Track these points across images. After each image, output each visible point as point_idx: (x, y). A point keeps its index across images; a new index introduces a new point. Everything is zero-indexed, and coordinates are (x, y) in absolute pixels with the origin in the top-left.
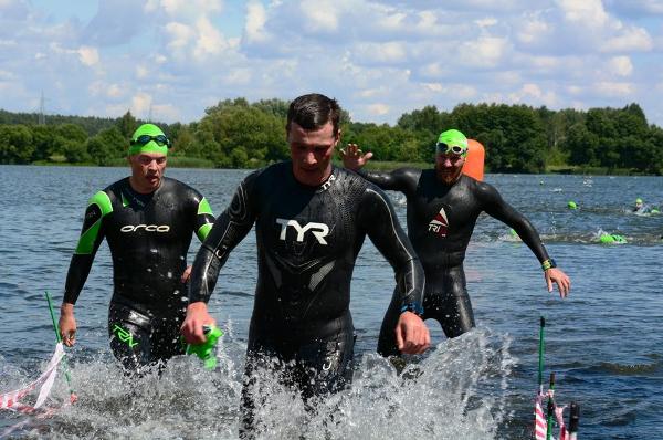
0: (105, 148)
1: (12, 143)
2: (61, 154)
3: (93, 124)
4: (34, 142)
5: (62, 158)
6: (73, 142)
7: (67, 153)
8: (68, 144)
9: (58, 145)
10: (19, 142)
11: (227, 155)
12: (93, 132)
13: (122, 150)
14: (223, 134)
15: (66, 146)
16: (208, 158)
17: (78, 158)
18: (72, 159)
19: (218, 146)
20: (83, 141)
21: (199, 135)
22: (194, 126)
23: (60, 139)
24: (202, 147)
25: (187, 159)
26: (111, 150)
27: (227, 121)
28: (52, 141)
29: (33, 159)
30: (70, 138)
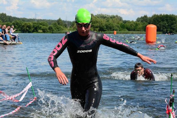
0: (54, 28)
1: (27, 27)
2: (41, 30)
3: (50, 22)
4: (34, 27)
5: (42, 31)
6: (44, 27)
8: (43, 27)
9: (40, 28)
10: (29, 27)
13: (58, 29)
15: (43, 28)
17: (46, 31)
18: (44, 31)
20: (47, 26)
23: (41, 26)
26: (55, 29)
28: (38, 26)
29: (33, 32)
30: (44, 25)
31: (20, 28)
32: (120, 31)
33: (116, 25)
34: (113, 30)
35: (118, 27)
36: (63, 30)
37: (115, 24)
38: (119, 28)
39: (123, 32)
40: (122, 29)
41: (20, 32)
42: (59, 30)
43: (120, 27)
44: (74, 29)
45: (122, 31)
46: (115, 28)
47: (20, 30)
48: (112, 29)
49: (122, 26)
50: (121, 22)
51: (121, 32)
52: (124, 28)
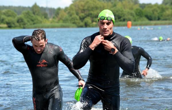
0: (25, 20)
2: (4, 23)
3: (20, 9)
5: (5, 25)
6: (10, 18)
7: (8, 23)
8: (7, 19)
9: (3, 20)
11: (82, 21)
12: (19, 13)
13: (33, 21)
14: (80, 12)
16: (74, 23)
17: (13, 25)
18: (10, 26)
19: (78, 17)
20: (14, 17)
21: (69, 13)
22: (66, 9)
23: (4, 17)
24: (71, 18)
25: (64, 24)
26: (28, 21)
27: (82, 5)
30: (9, 16)
32: (135, 21)
33: (128, 13)
34: (124, 20)
35: (132, 14)
36: (41, 22)
37: (126, 10)
38: (134, 16)
39: (139, 22)
40: (138, 18)
42: (34, 24)
44: (59, 20)
45: (138, 21)
46: (126, 17)
48: (122, 19)
49: (139, 13)
50: (136, 7)
52: (141, 16)
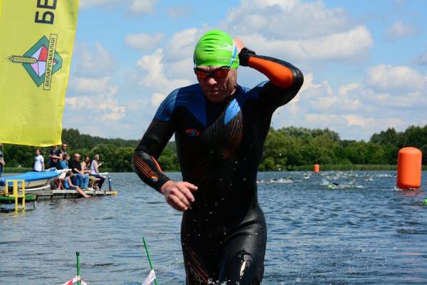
1: (125, 158)
17: (168, 166)
20: (170, 156)
31: (110, 162)
32: (334, 164)
33: (326, 151)
34: (319, 162)
35: (330, 154)
37: (323, 149)
38: (332, 157)
39: (340, 165)
40: (338, 161)
41: (110, 169)
43: (334, 155)
45: (338, 164)
46: (322, 158)
47: (109, 167)
48: (316, 160)
49: (340, 153)
50: (336, 145)
51: (336, 166)
52: (343, 158)
